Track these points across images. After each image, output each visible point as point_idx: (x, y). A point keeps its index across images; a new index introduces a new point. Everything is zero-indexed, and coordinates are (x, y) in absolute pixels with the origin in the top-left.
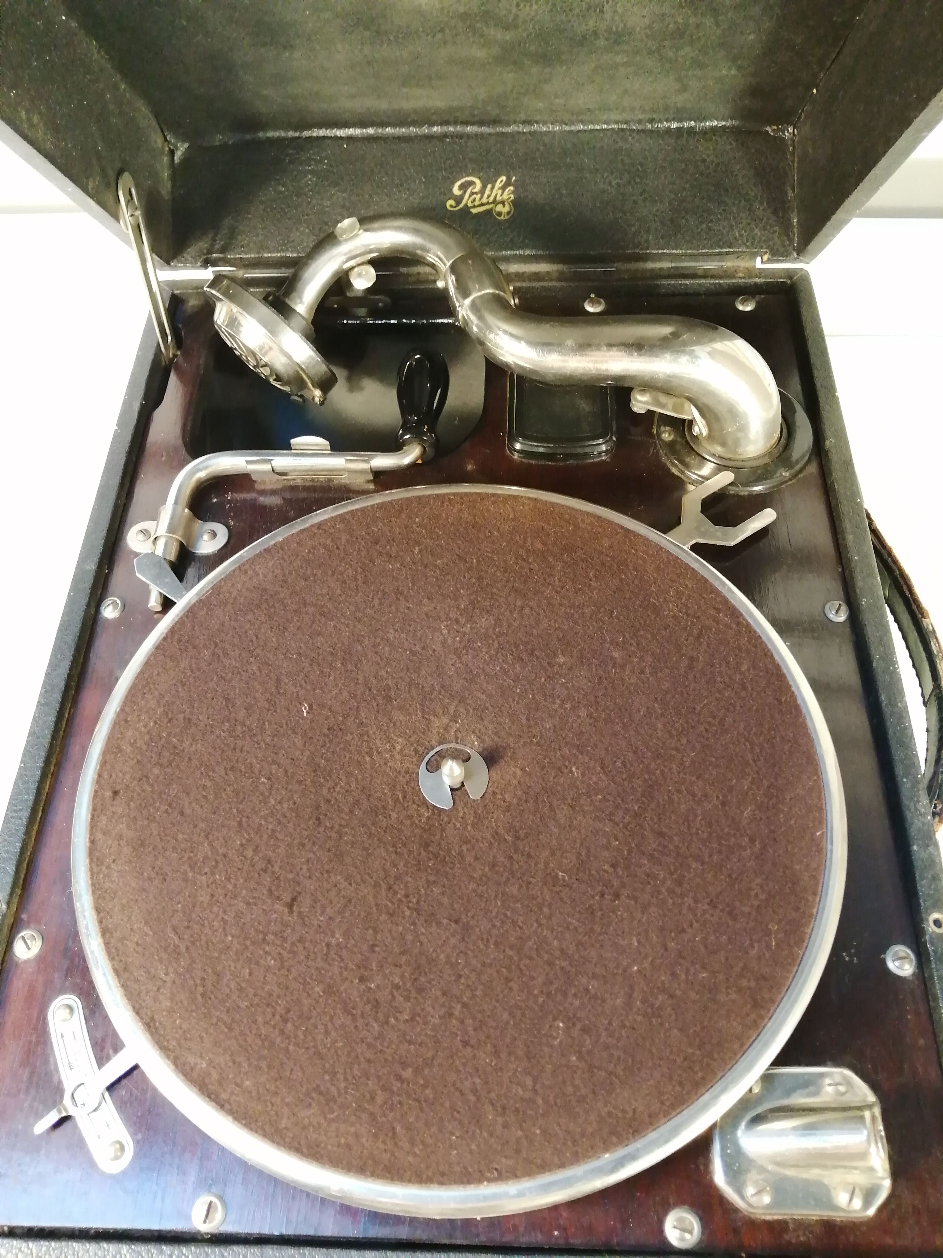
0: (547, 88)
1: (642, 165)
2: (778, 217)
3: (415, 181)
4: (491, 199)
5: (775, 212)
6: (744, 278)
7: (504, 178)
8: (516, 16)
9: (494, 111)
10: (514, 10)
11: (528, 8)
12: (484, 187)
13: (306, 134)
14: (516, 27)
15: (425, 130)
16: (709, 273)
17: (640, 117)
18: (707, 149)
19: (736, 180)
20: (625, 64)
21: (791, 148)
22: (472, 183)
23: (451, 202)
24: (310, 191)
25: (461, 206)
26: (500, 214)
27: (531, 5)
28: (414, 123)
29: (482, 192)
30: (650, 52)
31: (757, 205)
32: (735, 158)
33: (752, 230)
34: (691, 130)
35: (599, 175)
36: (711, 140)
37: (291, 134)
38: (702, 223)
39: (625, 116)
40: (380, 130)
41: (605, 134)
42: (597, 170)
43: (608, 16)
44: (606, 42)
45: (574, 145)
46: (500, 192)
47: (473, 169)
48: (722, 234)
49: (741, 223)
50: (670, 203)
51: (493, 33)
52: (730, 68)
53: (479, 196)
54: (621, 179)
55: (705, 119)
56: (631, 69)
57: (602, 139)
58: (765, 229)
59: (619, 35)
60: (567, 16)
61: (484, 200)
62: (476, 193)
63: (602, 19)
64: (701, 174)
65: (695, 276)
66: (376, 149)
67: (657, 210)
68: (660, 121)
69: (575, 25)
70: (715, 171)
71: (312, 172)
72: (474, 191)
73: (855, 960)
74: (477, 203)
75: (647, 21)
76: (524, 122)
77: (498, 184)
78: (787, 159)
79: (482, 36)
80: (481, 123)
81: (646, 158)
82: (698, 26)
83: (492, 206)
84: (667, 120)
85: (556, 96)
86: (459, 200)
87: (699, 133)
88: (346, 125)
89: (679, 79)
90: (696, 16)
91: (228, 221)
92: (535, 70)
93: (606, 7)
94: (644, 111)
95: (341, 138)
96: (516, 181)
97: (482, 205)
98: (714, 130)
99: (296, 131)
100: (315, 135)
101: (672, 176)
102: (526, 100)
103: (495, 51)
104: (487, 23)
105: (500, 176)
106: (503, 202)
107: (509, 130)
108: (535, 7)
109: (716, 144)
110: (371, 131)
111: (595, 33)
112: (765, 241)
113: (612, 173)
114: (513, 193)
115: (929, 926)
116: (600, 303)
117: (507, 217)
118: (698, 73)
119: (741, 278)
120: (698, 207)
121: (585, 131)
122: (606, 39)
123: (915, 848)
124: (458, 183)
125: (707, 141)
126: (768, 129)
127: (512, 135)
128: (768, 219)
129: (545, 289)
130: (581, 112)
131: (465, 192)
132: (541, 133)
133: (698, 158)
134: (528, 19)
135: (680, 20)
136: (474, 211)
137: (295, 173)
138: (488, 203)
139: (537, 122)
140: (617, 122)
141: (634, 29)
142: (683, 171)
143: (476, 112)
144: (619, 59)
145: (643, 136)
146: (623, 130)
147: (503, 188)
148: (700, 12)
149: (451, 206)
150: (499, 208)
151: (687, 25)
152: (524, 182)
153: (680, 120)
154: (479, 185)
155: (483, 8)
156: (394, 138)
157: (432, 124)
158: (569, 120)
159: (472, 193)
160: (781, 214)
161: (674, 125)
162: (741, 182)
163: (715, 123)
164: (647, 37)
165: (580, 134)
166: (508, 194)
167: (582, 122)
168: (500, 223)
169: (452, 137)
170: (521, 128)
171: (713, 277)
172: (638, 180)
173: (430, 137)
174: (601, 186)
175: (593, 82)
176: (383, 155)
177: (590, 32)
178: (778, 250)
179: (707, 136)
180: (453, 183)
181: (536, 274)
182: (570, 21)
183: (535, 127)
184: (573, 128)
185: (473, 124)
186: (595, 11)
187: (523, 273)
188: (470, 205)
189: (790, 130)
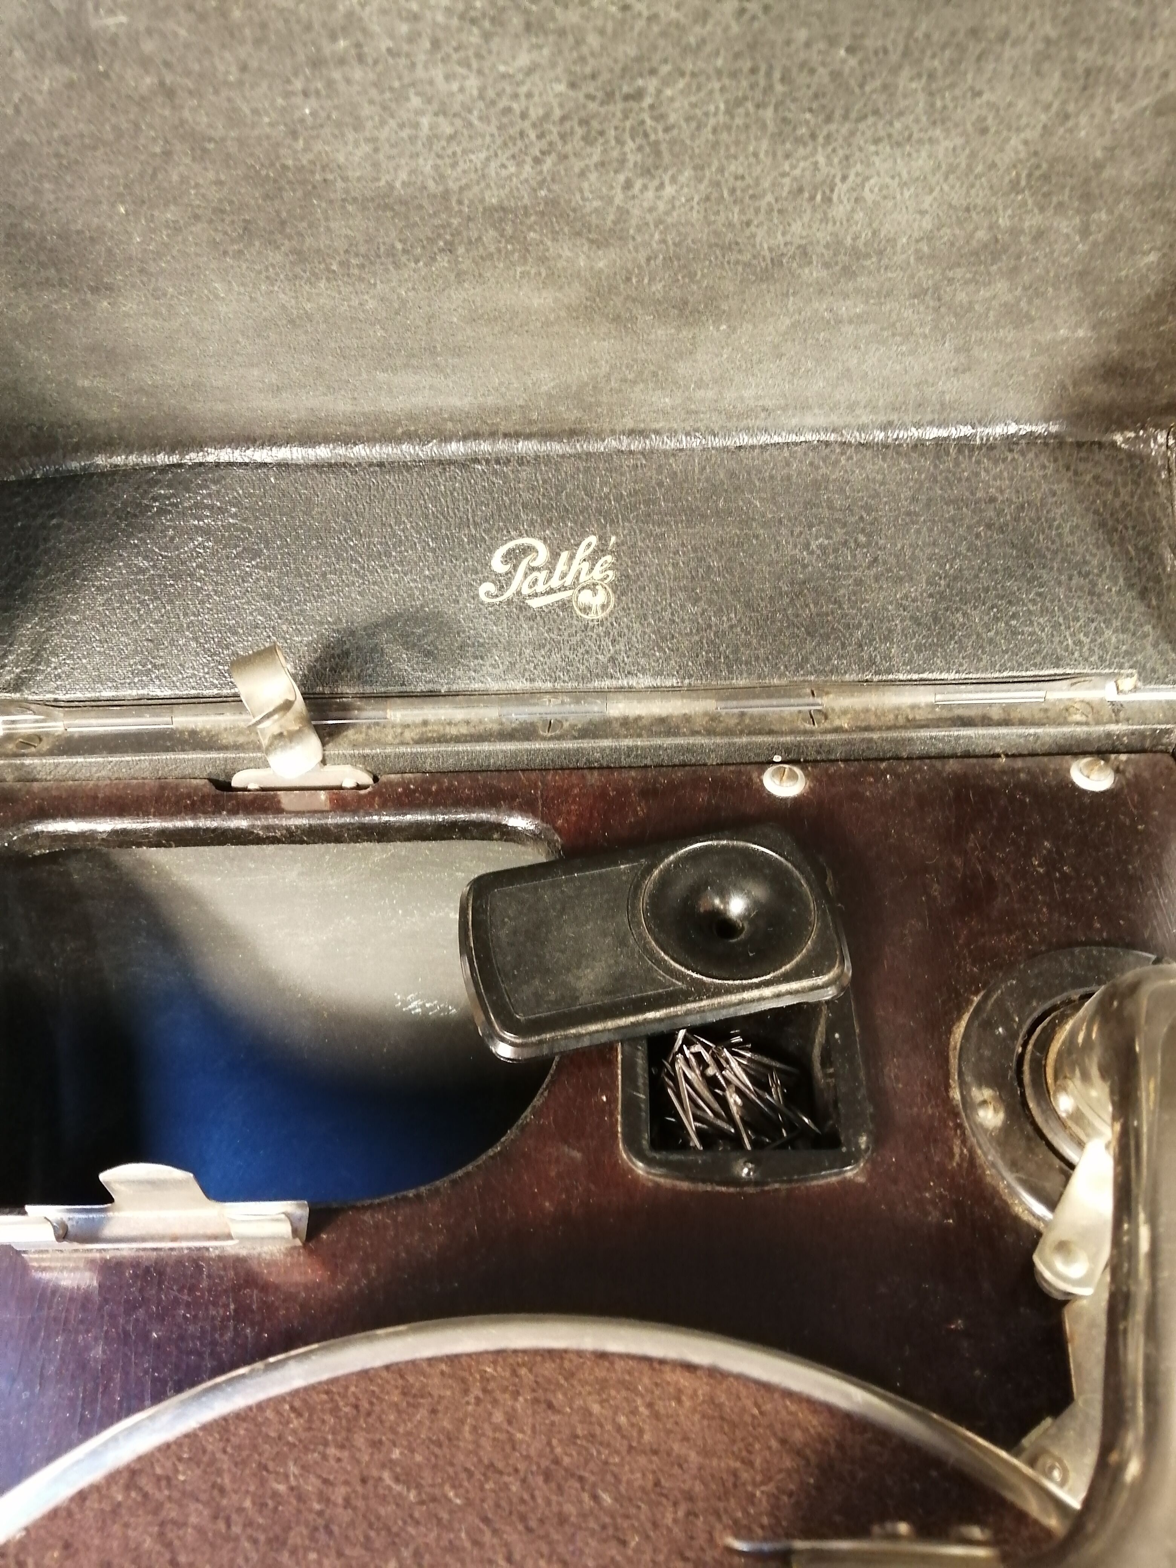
0: (682, 368)
1: (868, 509)
2: (1149, 606)
3: (413, 547)
4: (568, 581)
5: (1143, 594)
6: (1087, 724)
7: (593, 540)
8: (623, 213)
9: (570, 415)
10: (619, 197)
11: (650, 194)
12: (555, 556)
13: (193, 457)
14: (623, 238)
15: (431, 450)
16: (1015, 715)
17: (865, 419)
18: (999, 476)
19: (1060, 535)
20: (859, 320)
21: (1163, 475)
22: (526, 550)
23: (486, 588)
24: (200, 566)
25: (509, 593)
26: (586, 609)
27: (662, 186)
28: (409, 437)
29: (550, 567)
30: (919, 294)
31: (1103, 584)
32: (1054, 494)
33: (1098, 632)
34: (964, 445)
35: (783, 531)
36: (1004, 460)
37: (162, 459)
38: (997, 619)
39: (835, 419)
40: (341, 450)
41: (792, 454)
42: (780, 521)
43: (839, 211)
44: (824, 273)
45: (732, 475)
46: (586, 566)
47: (532, 523)
48: (1040, 642)
49: (1077, 619)
50: (929, 583)
51: (567, 253)
52: (1078, 325)
53: (544, 574)
54: (829, 537)
55: (993, 421)
56: (867, 329)
57: (788, 464)
58: (1124, 630)
59: (857, 254)
60: (742, 212)
61: (555, 583)
62: (538, 569)
63: (825, 219)
64: (989, 526)
65: (986, 721)
66: (334, 486)
67: (906, 597)
68: (904, 426)
69: (761, 233)
70: (1017, 519)
71: (206, 532)
72: (534, 564)
74: (540, 588)
75: (927, 223)
76: (631, 433)
77: (582, 552)
78: (1156, 494)
79: (543, 260)
80: (546, 436)
81: (876, 495)
82: (1039, 235)
83: (568, 593)
84: (918, 425)
85: (700, 384)
87: (980, 448)
88: (273, 441)
89: (964, 349)
90: (1042, 209)
91: (28, 629)
92: (661, 333)
93: (841, 188)
94: (875, 409)
95: (265, 465)
96: (617, 544)
97: (551, 591)
98: (1010, 442)
99: (172, 452)
100: (211, 459)
101: (931, 530)
102: (637, 393)
103: (574, 293)
104: (554, 232)
105: (584, 535)
106: (593, 587)
107: (599, 447)
108: (669, 190)
109: (1016, 468)
110: (323, 452)
111: (804, 253)
112: (1127, 653)
113: (810, 527)
114: (613, 567)
116: (793, 777)
117: (601, 615)
118: (1008, 334)
119: (1078, 723)
120: (987, 590)
121: (753, 447)
122: (827, 265)
124: (502, 550)
125: (996, 462)
126: (1118, 438)
127: (607, 457)
128: (1130, 610)
129: (679, 749)
130: (749, 413)
131: (515, 567)
132: (665, 452)
133: (979, 494)
134: (649, 218)
135: (1004, 222)
136: (535, 603)
137: (171, 532)
138: (563, 588)
139: (657, 432)
140: (815, 430)
141: (892, 241)
142: (953, 520)
143: (535, 416)
144: (844, 309)
145: (869, 454)
146: (827, 444)
147: (593, 559)
148: (1055, 200)
149: (488, 594)
150: (585, 597)
151: (1015, 232)
152: (634, 546)
153: (943, 424)
154: (543, 553)
155: (543, 193)
156: (371, 465)
157: (446, 438)
158: (722, 427)
160: (1154, 602)
161: (932, 433)
162: (1068, 539)
163: (1012, 429)
164: (920, 259)
165: (742, 453)
167: (747, 430)
168: (587, 626)
169: (488, 461)
170: (625, 443)
171: (1022, 723)
172: (862, 539)
173: (443, 463)
174: (789, 550)
175: (780, 356)
176: (349, 497)
177: (792, 249)
178: (1154, 670)
179: (996, 452)
180: (491, 550)
181: (662, 720)
182: (748, 224)
183: (655, 442)
184: (730, 443)
185: (529, 437)
186: (812, 198)
187: (639, 718)
188: (526, 591)
189: (1161, 439)
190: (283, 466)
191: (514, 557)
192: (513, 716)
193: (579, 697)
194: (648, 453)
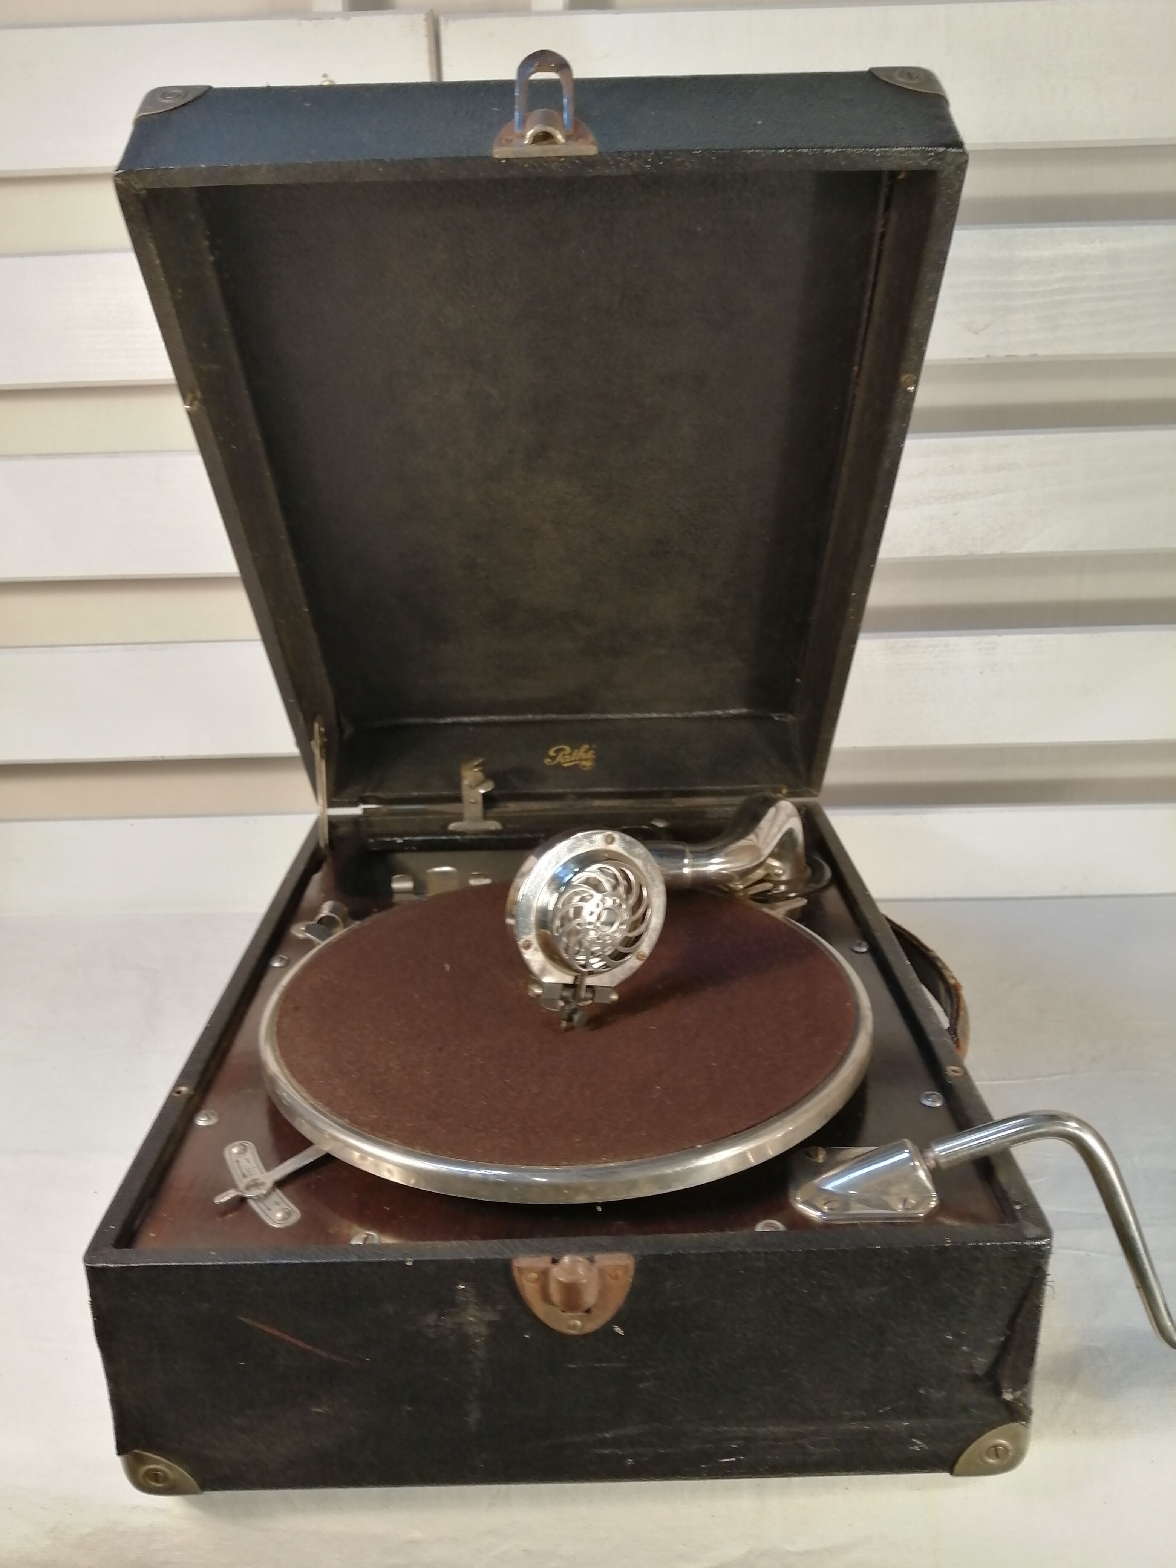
0: (616, 679)
1: (686, 738)
3: (521, 748)
5: (787, 763)
10: (593, 609)
18: (732, 728)
19: (755, 745)
23: (547, 761)
24: (441, 755)
28: (522, 713)
29: (571, 754)
32: (752, 733)
33: (771, 774)
34: (719, 717)
36: (734, 723)
38: (734, 770)
39: (671, 707)
40: (497, 718)
41: (658, 721)
42: (654, 741)
44: (653, 637)
47: (564, 741)
49: (762, 770)
50: (709, 759)
51: (580, 629)
52: (737, 661)
54: (672, 746)
55: (728, 708)
57: (657, 724)
58: (781, 773)
59: (661, 630)
61: (573, 759)
63: (649, 617)
66: (493, 730)
67: (700, 763)
68: (697, 711)
70: (739, 741)
71: (446, 744)
75: (677, 620)
76: (600, 712)
81: (688, 733)
84: (701, 710)
85: (622, 687)
86: (553, 758)
87: (725, 719)
89: (705, 671)
92: (607, 661)
96: (596, 747)
97: (572, 761)
98: (735, 716)
102: (601, 691)
107: (589, 717)
110: (490, 718)
111: (645, 629)
112: (781, 780)
113: (665, 743)
114: (594, 754)
118: (717, 665)
120: (730, 762)
121: (644, 718)
122: (653, 634)
125: (731, 723)
126: (774, 715)
127: (591, 721)
128: (782, 767)
130: (640, 703)
132: (612, 719)
133: (726, 733)
134: (602, 617)
136: (565, 765)
139: (609, 712)
140: (666, 712)
142: (716, 740)
144: (662, 651)
146: (670, 718)
150: (584, 763)
152: (602, 748)
153: (711, 710)
156: (507, 723)
157: (535, 713)
158: (632, 710)
159: (564, 755)
161: (707, 714)
162: (758, 746)
163: (735, 711)
166: (591, 755)
167: (641, 711)
169: (549, 722)
170: (598, 716)
172: (684, 746)
173: (533, 723)
174: (658, 750)
175: (647, 673)
176: (498, 733)
179: (731, 720)
180: (549, 749)
181: (613, 806)
183: (608, 716)
184: (635, 716)
189: (790, 717)
190: (475, 724)
191: (557, 751)
192: (557, 805)
193: (582, 796)
194: (607, 720)
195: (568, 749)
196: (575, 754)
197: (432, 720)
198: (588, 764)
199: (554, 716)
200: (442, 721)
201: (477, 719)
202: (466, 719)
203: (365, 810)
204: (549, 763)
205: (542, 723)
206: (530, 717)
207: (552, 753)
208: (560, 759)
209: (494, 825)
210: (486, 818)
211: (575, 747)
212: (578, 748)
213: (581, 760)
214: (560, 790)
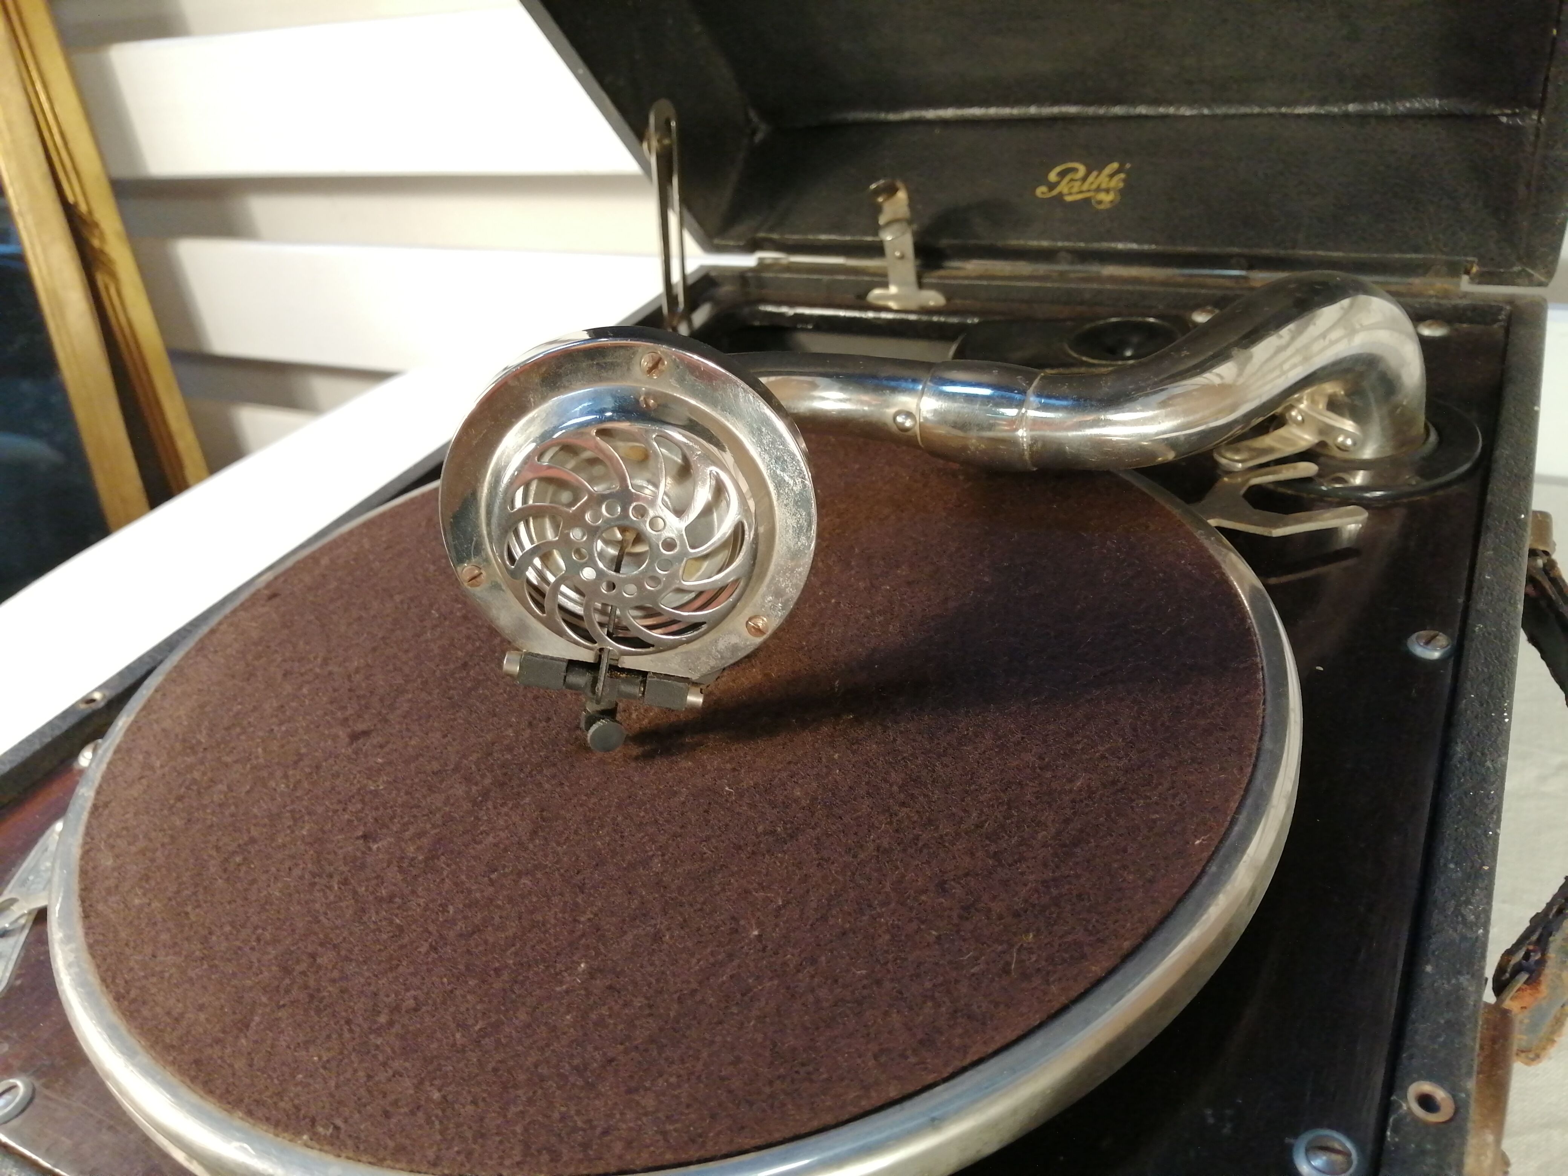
1: (1304, 154)
4: (1094, 187)
17: (1307, 95)
18: (1403, 138)
19: (1440, 174)
21: (1532, 138)
29: (1084, 179)
31: (1467, 204)
33: (1455, 233)
34: (1380, 116)
35: (1242, 164)
36: (1410, 128)
47: (1081, 156)
48: (1408, 237)
49: (1439, 224)
50: (1335, 198)
54: (1271, 169)
55: (1400, 98)
58: (1475, 233)
64: (1388, 167)
66: (971, 134)
70: (1410, 163)
73: (1227, 1130)
77: (1108, 170)
78: (1523, 150)
84: (1347, 101)
86: (1052, 186)
87: (1391, 119)
94: (1310, 84)
96: (1130, 168)
97: (1081, 192)
98: (1414, 115)
101: (1345, 167)
107: (1133, 112)
112: (1473, 247)
113: (1261, 162)
115: (1405, 1097)
123: (1429, 968)
124: (1058, 169)
125: (1403, 130)
126: (1498, 113)
133: (1386, 148)
136: (1069, 199)
142: (1362, 162)
146: (1284, 115)
147: (1112, 176)
150: (1102, 196)
152: (1141, 170)
159: (1072, 180)
161: (1356, 108)
162: (1446, 176)
166: (1117, 182)
168: (1098, 212)
174: (1243, 176)
178: (1492, 259)
179: (1404, 124)
189: (1534, 116)
191: (1062, 174)
192: (1042, 268)
193: (1084, 256)
194: (1164, 117)
195: (1082, 169)
196: (1091, 179)
197: (882, 116)
198: (1107, 198)
199: (1072, 110)
200: (892, 117)
201: (949, 113)
202: (931, 114)
203: (761, 259)
204: (1043, 193)
205: (1053, 120)
206: (1033, 110)
207: (1053, 176)
208: (1063, 187)
209: (933, 298)
210: (921, 285)
211: (1095, 165)
212: (1100, 169)
213: (1098, 190)
214: (1045, 243)
